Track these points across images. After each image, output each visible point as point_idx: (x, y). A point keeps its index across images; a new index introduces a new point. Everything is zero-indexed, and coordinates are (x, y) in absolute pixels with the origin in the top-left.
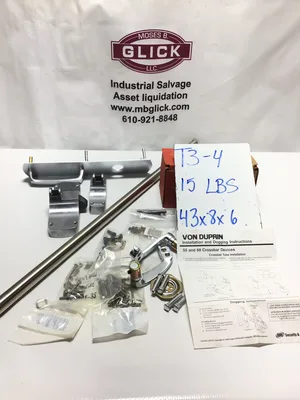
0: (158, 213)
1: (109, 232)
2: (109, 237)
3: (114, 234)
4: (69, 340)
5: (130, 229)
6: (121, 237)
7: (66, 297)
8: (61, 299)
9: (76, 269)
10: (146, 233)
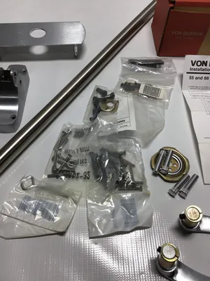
0: (154, 65)
1: (98, 90)
2: (99, 96)
3: (104, 93)
4: (62, 234)
5: (122, 85)
6: (113, 96)
7: (55, 174)
8: (49, 176)
9: (64, 137)
10: (141, 91)
